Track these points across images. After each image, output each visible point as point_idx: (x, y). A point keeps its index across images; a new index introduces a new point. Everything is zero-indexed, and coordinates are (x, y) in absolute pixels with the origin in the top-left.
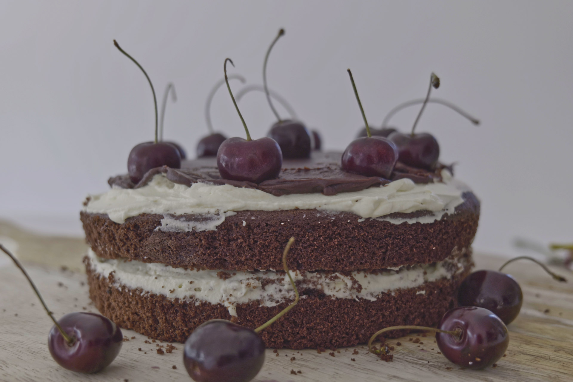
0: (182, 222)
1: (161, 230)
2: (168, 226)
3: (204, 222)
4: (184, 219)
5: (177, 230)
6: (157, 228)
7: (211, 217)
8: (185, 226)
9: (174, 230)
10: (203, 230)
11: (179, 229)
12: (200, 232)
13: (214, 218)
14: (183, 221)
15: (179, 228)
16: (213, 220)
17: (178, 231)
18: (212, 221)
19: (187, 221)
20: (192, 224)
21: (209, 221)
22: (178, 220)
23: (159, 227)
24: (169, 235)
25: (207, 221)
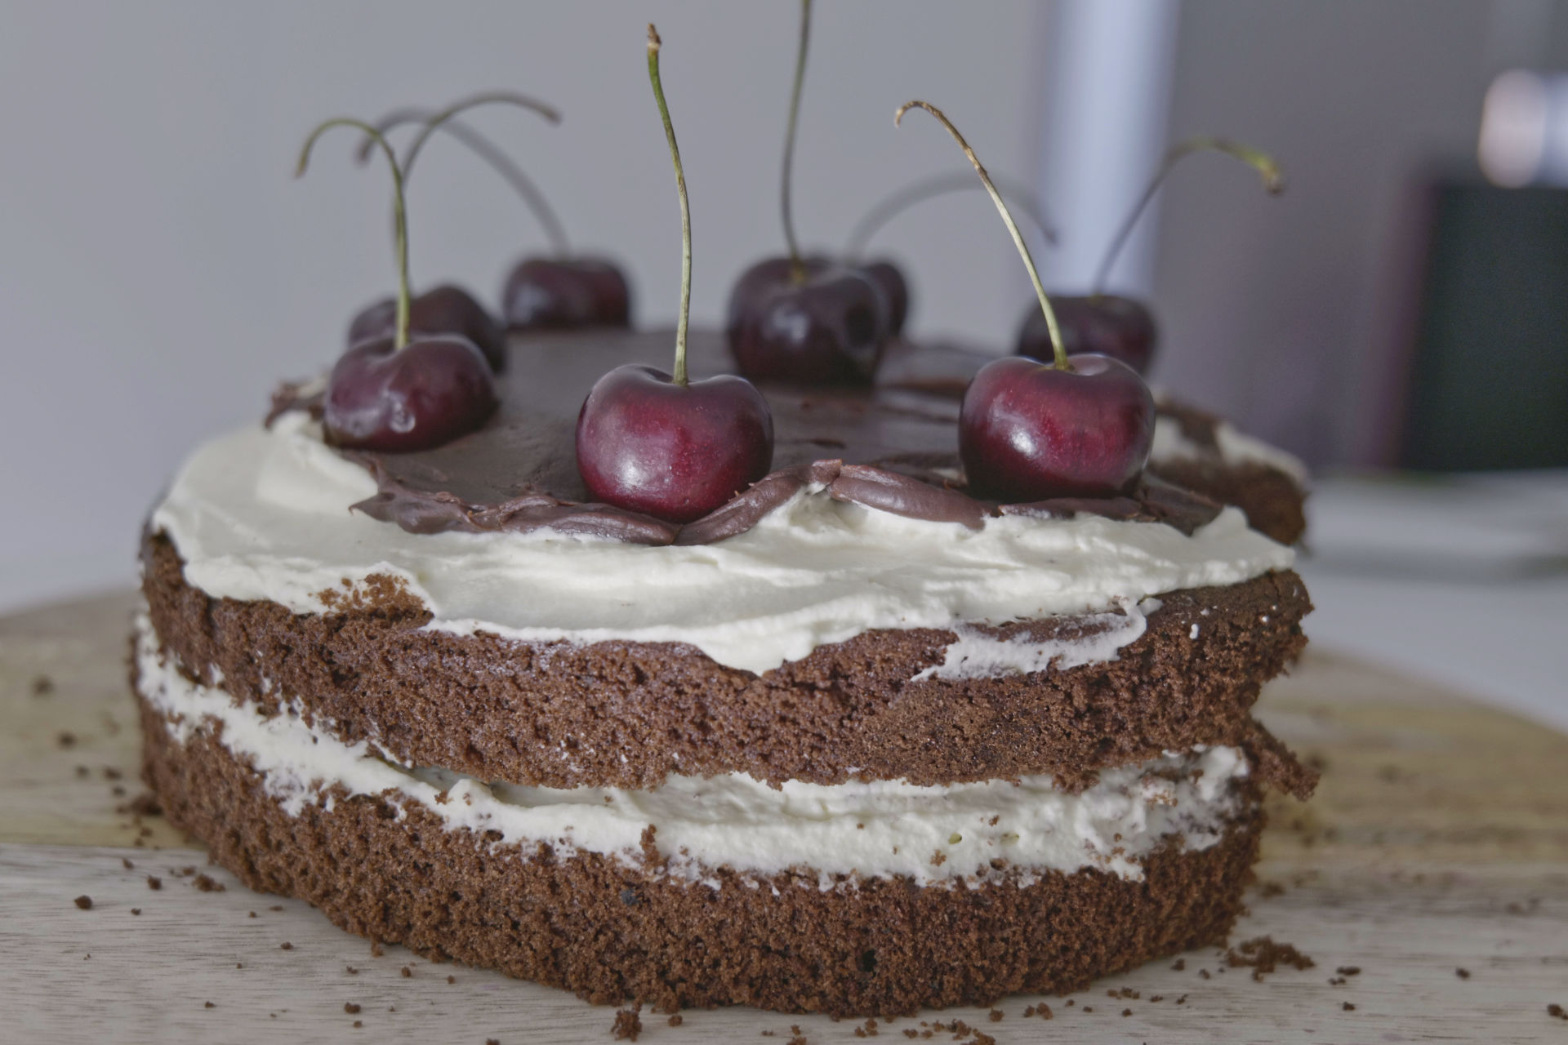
0: (1020, 645)
1: (939, 676)
2: (966, 663)
3: (1086, 641)
4: (1026, 635)
5: (998, 671)
6: (926, 673)
7: (1105, 621)
8: (1025, 657)
9: (985, 672)
10: (1083, 662)
11: (1003, 669)
12: (1071, 669)
13: (1113, 624)
14: (1025, 642)
15: (1003, 666)
16: (1111, 629)
17: (999, 674)
18: (1110, 634)
19: (1035, 640)
20: (1049, 649)
21: (1101, 634)
22: (1007, 643)
23: (934, 669)
24: (965, 690)
25: (1096, 636)
